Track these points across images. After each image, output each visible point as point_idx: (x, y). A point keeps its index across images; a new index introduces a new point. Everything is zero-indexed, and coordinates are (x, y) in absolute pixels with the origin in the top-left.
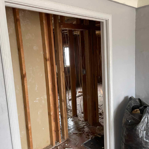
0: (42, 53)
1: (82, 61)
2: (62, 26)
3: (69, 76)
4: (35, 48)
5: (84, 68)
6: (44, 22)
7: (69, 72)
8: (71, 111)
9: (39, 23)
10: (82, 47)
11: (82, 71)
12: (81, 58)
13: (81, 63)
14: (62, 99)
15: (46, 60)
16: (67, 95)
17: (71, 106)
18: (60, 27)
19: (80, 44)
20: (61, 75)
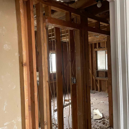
0: (17, 54)
1: (72, 68)
2: (47, 20)
3: (55, 83)
4: (6, 47)
5: (74, 75)
6: (22, 11)
7: (55, 78)
8: (57, 127)
9: (15, 12)
10: (71, 51)
11: (71, 79)
12: (70, 63)
13: (70, 69)
14: (45, 120)
15: (22, 65)
16: (52, 104)
17: (57, 120)
18: (44, 21)
19: (70, 47)
20: (44, 86)
